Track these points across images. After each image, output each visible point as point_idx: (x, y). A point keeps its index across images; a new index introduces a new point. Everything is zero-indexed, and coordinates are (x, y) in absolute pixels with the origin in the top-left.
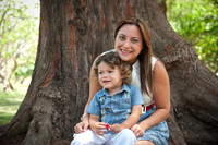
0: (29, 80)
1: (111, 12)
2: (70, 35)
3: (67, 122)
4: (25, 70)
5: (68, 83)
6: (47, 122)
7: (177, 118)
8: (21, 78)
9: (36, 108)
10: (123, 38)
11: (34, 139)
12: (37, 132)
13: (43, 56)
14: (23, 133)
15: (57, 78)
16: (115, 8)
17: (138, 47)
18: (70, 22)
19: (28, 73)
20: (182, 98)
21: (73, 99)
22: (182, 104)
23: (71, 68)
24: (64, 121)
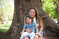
0: (12, 21)
1: (30, 6)
2: (21, 11)
3: (20, 31)
4: (11, 19)
5: (20, 22)
6: (16, 31)
7: (45, 30)
8: (10, 21)
9: (13, 28)
10: (31, 12)
11: (13, 35)
12: (13, 33)
13: (15, 16)
14: (10, 33)
15: (18, 21)
16: (31, 6)
17: (34, 14)
18: (21, 9)
19: (11, 20)
20: (46, 25)
21: (21, 26)
22: (46, 27)
23: (21, 19)
24: (19, 31)
